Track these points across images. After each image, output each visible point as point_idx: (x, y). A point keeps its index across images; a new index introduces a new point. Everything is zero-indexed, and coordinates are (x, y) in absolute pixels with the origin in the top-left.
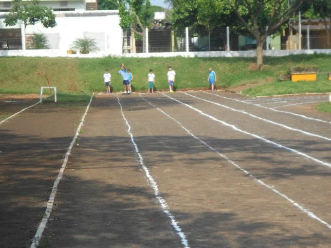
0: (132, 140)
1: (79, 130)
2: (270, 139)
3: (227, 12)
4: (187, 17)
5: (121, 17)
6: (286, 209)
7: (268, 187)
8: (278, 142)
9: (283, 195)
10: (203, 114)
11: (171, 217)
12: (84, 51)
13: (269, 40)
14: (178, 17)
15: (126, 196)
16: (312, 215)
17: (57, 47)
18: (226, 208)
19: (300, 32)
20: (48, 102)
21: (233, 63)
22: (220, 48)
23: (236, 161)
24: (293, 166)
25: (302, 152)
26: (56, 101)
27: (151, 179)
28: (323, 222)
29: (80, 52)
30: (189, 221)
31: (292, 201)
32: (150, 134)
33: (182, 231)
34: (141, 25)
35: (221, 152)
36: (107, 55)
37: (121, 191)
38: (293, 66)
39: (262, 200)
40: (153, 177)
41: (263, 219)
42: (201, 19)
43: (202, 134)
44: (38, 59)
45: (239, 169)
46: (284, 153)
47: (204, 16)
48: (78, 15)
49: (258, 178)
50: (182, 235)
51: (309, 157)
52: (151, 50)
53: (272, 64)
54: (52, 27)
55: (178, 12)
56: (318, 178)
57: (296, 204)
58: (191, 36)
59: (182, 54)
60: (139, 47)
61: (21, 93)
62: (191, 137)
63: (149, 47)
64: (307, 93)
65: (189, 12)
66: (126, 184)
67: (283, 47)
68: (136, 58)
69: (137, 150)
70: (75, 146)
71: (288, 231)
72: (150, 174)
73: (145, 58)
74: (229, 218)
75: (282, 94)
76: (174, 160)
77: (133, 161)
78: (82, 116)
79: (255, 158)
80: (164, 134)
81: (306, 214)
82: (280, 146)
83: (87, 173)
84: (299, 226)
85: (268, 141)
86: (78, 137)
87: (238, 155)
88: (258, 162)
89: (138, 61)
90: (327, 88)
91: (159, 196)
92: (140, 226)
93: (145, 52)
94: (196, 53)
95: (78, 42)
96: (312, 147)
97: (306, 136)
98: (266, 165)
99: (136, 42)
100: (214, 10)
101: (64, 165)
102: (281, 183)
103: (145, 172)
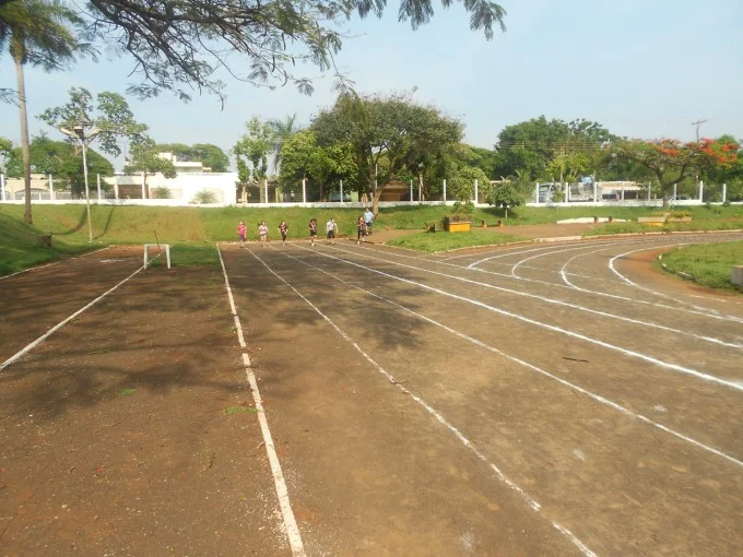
12: (204, 202)
14: (285, 175)
26: (169, 267)
29: (201, 202)
36: (228, 205)
44: (158, 208)
48: (197, 175)
52: (270, 201)
54: (173, 178)
55: (286, 170)
59: (300, 204)
60: (255, 195)
61: (130, 244)
63: (268, 198)
65: (296, 170)
73: (265, 208)
93: (264, 202)
94: (312, 203)
95: (198, 195)
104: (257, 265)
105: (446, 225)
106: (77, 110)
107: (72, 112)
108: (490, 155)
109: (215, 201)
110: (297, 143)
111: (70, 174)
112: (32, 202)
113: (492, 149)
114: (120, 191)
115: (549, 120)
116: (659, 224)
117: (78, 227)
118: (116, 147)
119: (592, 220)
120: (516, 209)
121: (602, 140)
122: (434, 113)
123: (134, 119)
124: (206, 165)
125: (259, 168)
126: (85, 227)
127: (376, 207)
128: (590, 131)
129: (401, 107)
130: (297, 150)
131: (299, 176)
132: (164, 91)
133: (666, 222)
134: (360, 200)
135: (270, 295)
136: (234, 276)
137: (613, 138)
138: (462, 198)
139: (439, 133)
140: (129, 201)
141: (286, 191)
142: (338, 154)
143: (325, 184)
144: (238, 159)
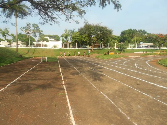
12: (55, 48)
14: (73, 42)
17: (49, 47)
26: (47, 62)
36: (60, 48)
44: (45, 49)
48: (53, 42)
54: (48, 42)
55: (73, 41)
59: (76, 48)
60: (66, 46)
61: (39, 57)
65: (75, 40)
93: (68, 48)
95: (53, 46)
104: (66, 62)
105: (108, 53)
106: (28, 28)
107: (27, 28)
108: (119, 37)
109: (57, 47)
110: (75, 35)
111: (26, 41)
112: (18, 47)
113: (119, 36)
114: (37, 45)
115: (132, 29)
116: (158, 53)
117: (28, 53)
118: (36, 36)
119: (142, 52)
120: (125, 50)
121: (145, 34)
122: (106, 28)
123: (40, 29)
124: (55, 39)
125: (67, 40)
126: (29, 53)
127: (93, 49)
128: (142, 32)
129: (99, 26)
130: (75, 36)
131: (75, 42)
132: (46, 23)
133: (160, 53)
134: (89, 47)
135: (69, 68)
136: (61, 64)
137: (148, 33)
138: (112, 47)
139: (107, 32)
140: (38, 47)
141: (73, 45)
142: (84, 37)
143: (81, 44)
144: (62, 38)
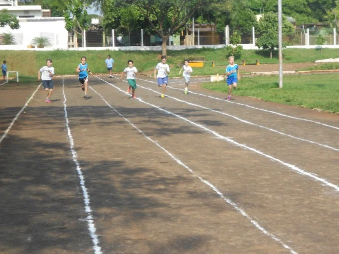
0: (65, 109)
1: (28, 102)
2: (163, 108)
3: (142, 19)
4: (114, 22)
5: (66, 21)
6: (162, 157)
7: (153, 141)
8: (168, 110)
9: (162, 148)
10: (121, 90)
11: (77, 164)
12: (41, 46)
13: (171, 38)
14: (107, 22)
15: (48, 150)
16: (179, 162)
17: (22, 43)
18: (119, 157)
19: (194, 32)
20: (12, 83)
21: (146, 55)
22: (137, 44)
23: (135, 123)
24: (174, 127)
25: (183, 117)
26: (18, 82)
27: (71, 137)
28: (186, 167)
29: (38, 47)
30: (90, 167)
31: (168, 152)
32: (79, 105)
33: (82, 175)
34: (80, 27)
35: (126, 117)
36: (56, 49)
37: (46, 146)
38: (187, 57)
39: (146, 151)
40: (72, 135)
41: (144, 165)
42: (123, 24)
43: (116, 105)
45: (135, 129)
46: (170, 118)
47: (125, 21)
48: (37, 20)
49: (148, 136)
50: (82, 177)
51: (187, 120)
52: (88, 45)
53: (173, 56)
54: (17, 29)
55: (107, 19)
56: (189, 135)
57: (170, 154)
58: (116, 36)
59: (110, 48)
60: (80, 43)
62: (108, 107)
63: (86, 43)
64: (197, 76)
65: (115, 18)
66: (51, 141)
67: (182, 44)
68: (77, 51)
69: (66, 116)
70: (22, 113)
71: (158, 174)
72: (71, 133)
73: (83, 51)
74: (119, 164)
75: (179, 76)
76: (91, 123)
77: (61, 124)
78: (33, 92)
79: (149, 121)
80: (89, 105)
81: (175, 161)
82: (169, 113)
83: (25, 133)
84: (168, 170)
85: (162, 109)
86: (26, 107)
87: (137, 119)
88: (150, 124)
89: (79, 53)
90: (211, 72)
91: (73, 149)
92: (52, 172)
93: (83, 47)
94: (120, 47)
95: (36, 40)
96: (192, 113)
97: (189, 105)
98: (155, 126)
99: (78, 40)
100: (133, 17)
101: (10, 128)
102: (163, 139)
103: (67, 132)
127: (165, 50)
